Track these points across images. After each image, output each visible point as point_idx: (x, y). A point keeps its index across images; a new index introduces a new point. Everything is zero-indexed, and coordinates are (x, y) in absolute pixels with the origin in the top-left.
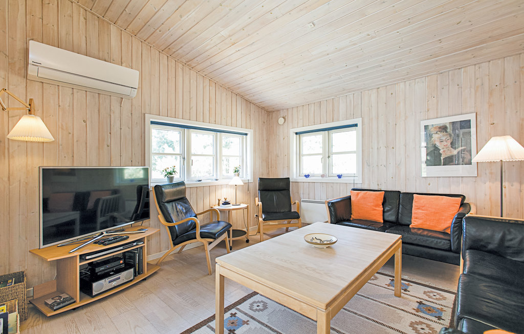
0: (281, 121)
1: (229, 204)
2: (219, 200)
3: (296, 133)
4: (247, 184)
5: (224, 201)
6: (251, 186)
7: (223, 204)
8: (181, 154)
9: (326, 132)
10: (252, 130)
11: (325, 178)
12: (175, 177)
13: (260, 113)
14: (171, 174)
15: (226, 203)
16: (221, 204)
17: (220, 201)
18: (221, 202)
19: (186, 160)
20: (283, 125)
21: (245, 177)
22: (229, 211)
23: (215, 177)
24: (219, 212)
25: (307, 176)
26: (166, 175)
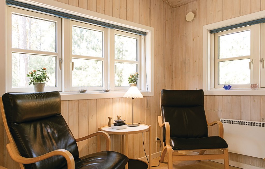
0: (190, 16)
1: (124, 124)
2: (110, 119)
3: (211, 32)
4: (147, 97)
5: (116, 119)
6: (151, 101)
7: (115, 124)
8: (57, 54)
9: (258, 25)
10: (153, 29)
11: (256, 90)
12: (46, 85)
13: (162, 7)
14: (39, 79)
15: (119, 123)
16: (112, 125)
17: (112, 120)
18: (113, 122)
19: (63, 62)
20: (192, 21)
21: (143, 88)
22: (124, 134)
23: (104, 88)
24: (109, 137)
25: (227, 87)
26: (32, 81)
